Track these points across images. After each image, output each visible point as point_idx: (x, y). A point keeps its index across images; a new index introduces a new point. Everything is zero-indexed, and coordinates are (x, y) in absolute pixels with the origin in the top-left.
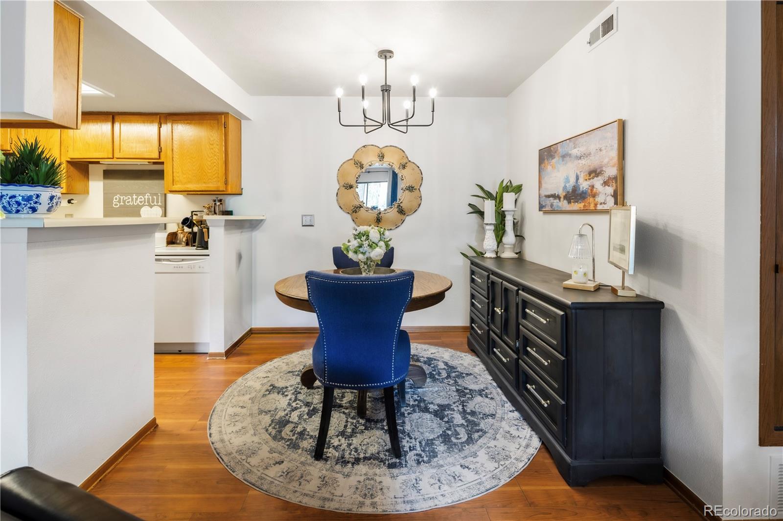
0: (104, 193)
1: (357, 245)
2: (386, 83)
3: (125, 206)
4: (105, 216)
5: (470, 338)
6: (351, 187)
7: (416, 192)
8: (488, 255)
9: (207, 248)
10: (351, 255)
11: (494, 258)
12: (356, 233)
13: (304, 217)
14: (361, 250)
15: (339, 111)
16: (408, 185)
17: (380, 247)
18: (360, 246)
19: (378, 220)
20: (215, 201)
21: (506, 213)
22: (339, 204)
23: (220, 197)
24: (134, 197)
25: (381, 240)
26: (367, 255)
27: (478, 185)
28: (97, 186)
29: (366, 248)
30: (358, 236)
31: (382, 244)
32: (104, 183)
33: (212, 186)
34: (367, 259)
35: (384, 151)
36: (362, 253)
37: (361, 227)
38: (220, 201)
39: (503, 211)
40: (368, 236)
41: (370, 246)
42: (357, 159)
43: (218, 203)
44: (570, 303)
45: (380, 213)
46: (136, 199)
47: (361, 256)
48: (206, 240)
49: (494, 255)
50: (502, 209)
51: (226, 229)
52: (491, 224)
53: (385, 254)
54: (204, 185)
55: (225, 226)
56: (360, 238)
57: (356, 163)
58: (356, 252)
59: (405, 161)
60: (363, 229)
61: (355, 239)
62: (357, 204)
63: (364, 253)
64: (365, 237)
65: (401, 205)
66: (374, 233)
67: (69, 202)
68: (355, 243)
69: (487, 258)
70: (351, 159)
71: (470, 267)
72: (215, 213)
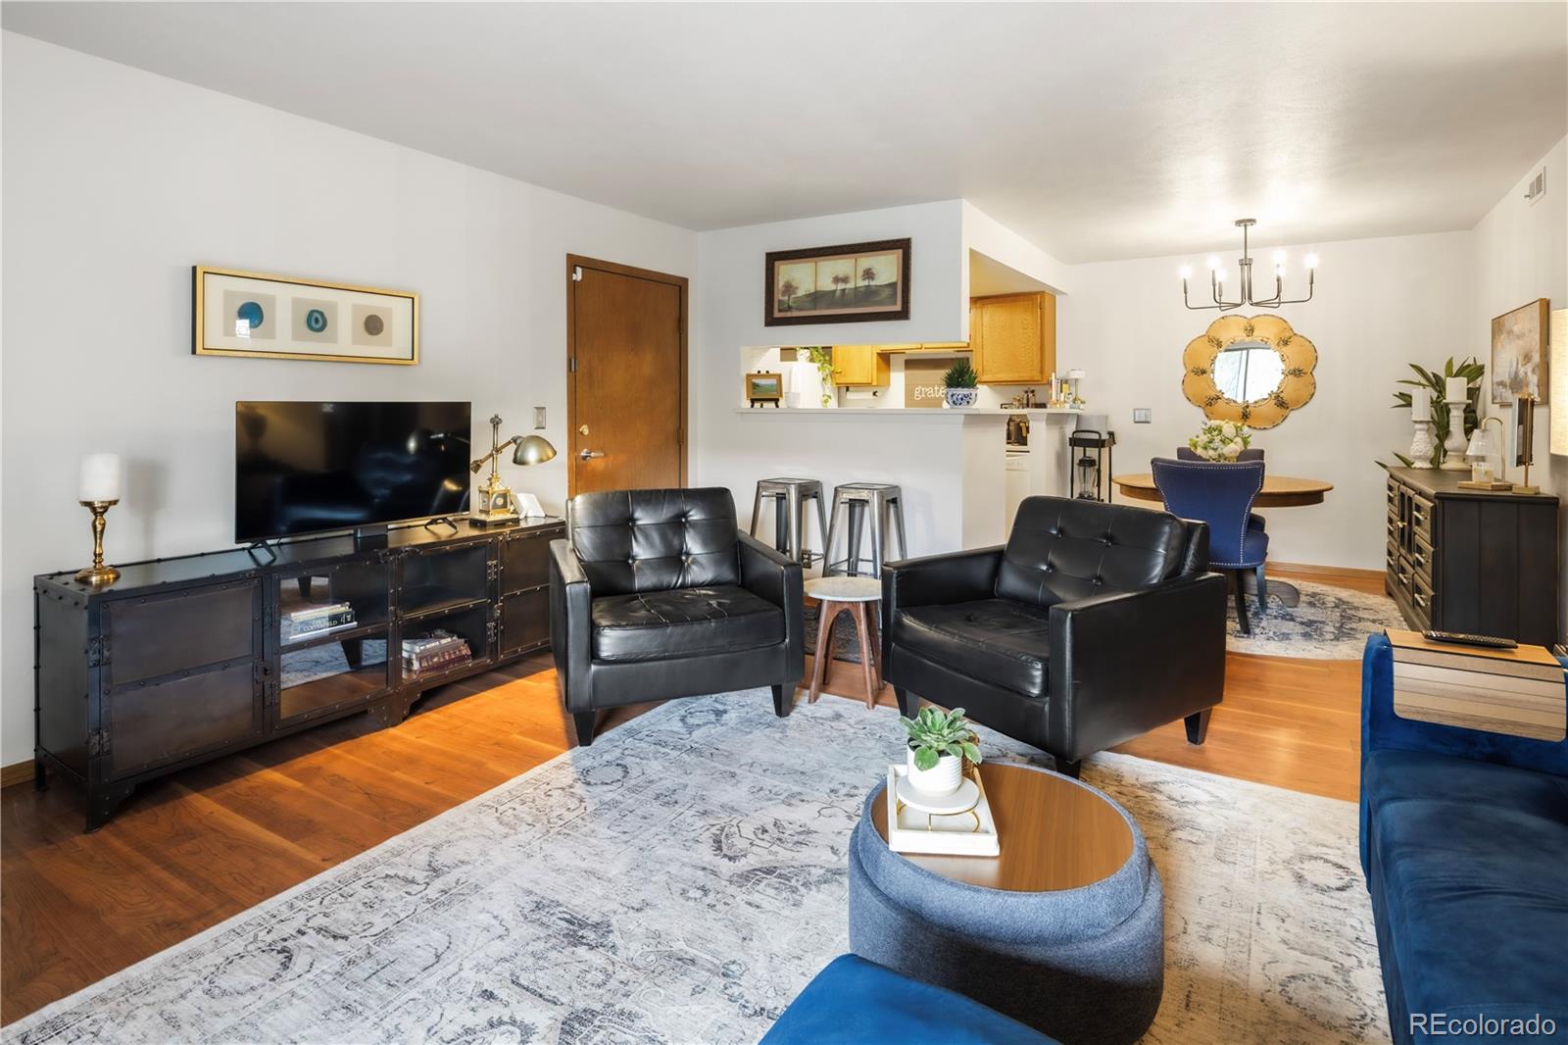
0: (906, 385)
1: (1208, 440)
2: (1246, 256)
3: (926, 398)
4: (906, 406)
5: (1389, 580)
6: (1204, 372)
7: (1306, 378)
8: (1418, 464)
9: (1026, 444)
10: (1199, 451)
11: (1427, 469)
12: (1206, 427)
13: (1137, 412)
14: (1212, 445)
15: (1185, 293)
16: (1292, 368)
17: (1236, 443)
18: (1211, 442)
19: (1245, 416)
20: (1026, 392)
21: (1450, 406)
22: (1185, 394)
23: (1032, 388)
24: (936, 388)
25: (1237, 435)
26: (1219, 451)
27: (1412, 366)
28: (898, 378)
29: (1217, 443)
30: (1210, 430)
31: (1238, 439)
32: (906, 375)
33: (1025, 376)
34: (1219, 456)
35: (1253, 322)
36: (1213, 449)
37: (1212, 421)
38: (1033, 392)
39: (1447, 405)
40: (1220, 431)
41: (1223, 441)
42: (1212, 335)
43: (1031, 395)
44: (1434, 492)
45: (1247, 407)
46: (938, 390)
47: (1211, 453)
48: (1024, 435)
49: (1427, 465)
50: (1444, 401)
51: (1047, 424)
52: (1421, 422)
53: (1241, 452)
54: (1017, 375)
55: (1047, 420)
56: (1210, 433)
57: (1211, 341)
58: (1205, 448)
59: (1287, 335)
60: (1214, 423)
61: (1205, 434)
62: (1213, 394)
63: (1215, 449)
64: (1216, 433)
65: (1281, 395)
66: (1228, 428)
67: (874, 394)
68: (1205, 438)
69: (1415, 468)
70: (1204, 336)
71: (1388, 480)
72: (1028, 406)
